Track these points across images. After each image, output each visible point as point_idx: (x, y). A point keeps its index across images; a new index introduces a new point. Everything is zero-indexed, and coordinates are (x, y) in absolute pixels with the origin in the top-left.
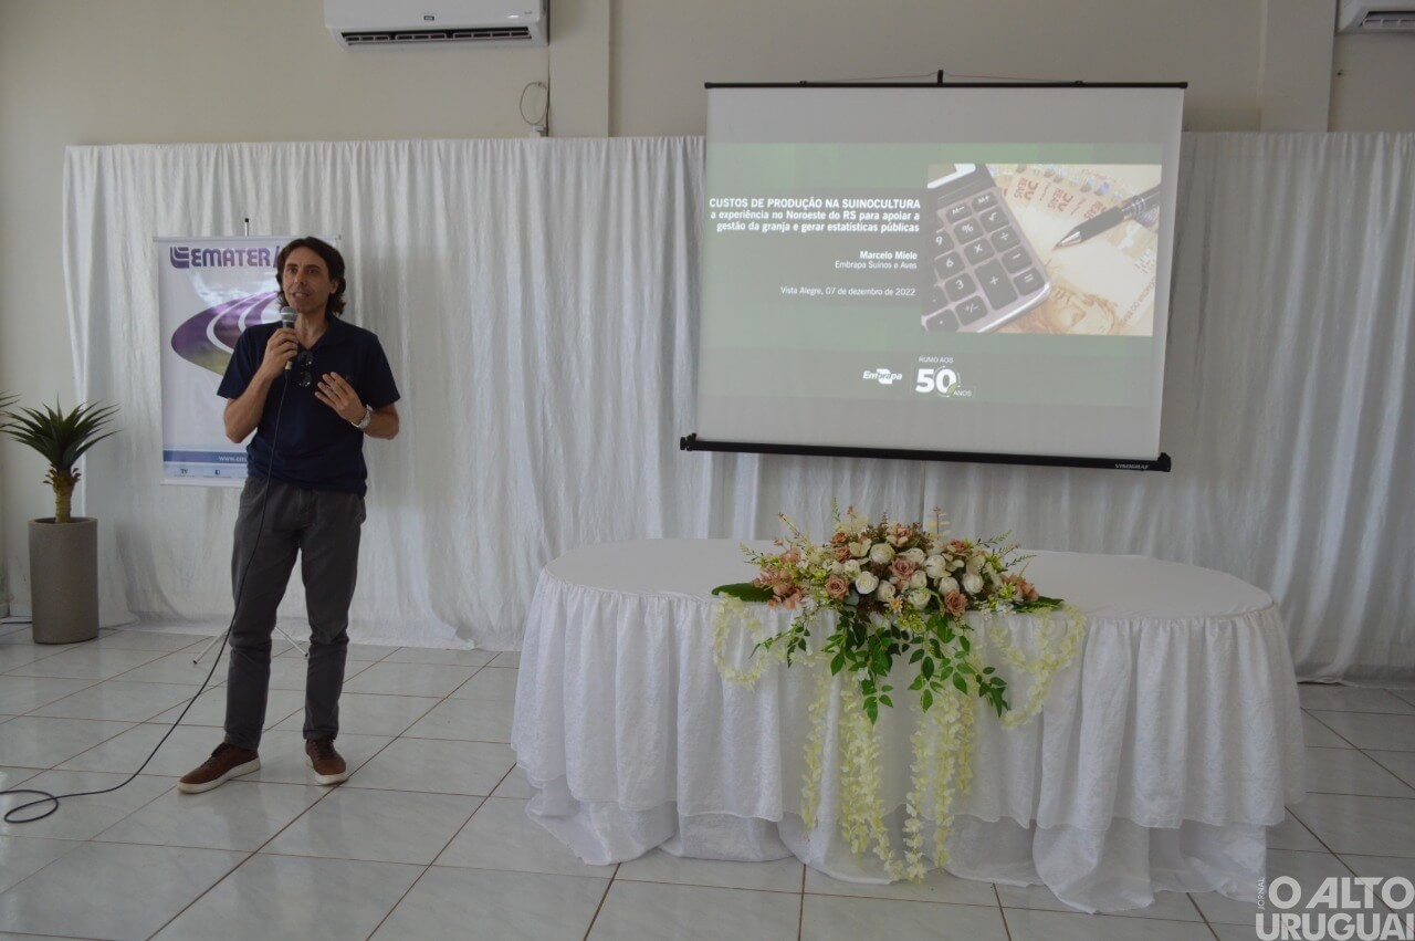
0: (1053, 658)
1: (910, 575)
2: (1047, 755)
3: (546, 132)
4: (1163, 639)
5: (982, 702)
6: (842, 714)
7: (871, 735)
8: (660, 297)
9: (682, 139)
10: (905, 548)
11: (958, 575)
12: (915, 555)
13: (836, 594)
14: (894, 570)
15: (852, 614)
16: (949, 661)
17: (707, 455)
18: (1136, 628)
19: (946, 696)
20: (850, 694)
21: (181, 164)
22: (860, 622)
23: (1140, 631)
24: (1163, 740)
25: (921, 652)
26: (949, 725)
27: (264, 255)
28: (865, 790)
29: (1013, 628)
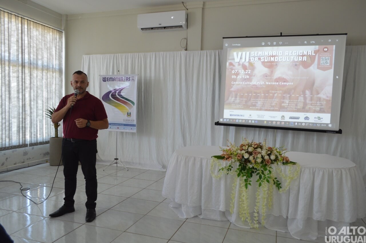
0: (292, 176)
1: (257, 154)
2: (290, 200)
3: (186, 50)
4: (321, 173)
5: (274, 186)
6: (240, 187)
7: (246, 192)
8: (212, 88)
9: (218, 51)
10: (257, 148)
11: (269, 155)
12: (259, 150)
13: (239, 158)
14: (253, 153)
15: (243, 163)
16: (265, 175)
17: (222, 127)
18: (314, 170)
19: (265, 184)
20: (242, 182)
21: (106, 59)
22: (245, 165)
23: (315, 171)
24: (320, 199)
25: (259, 173)
26: (265, 191)
27: (122, 79)
28: (244, 206)
29: (282, 168)
